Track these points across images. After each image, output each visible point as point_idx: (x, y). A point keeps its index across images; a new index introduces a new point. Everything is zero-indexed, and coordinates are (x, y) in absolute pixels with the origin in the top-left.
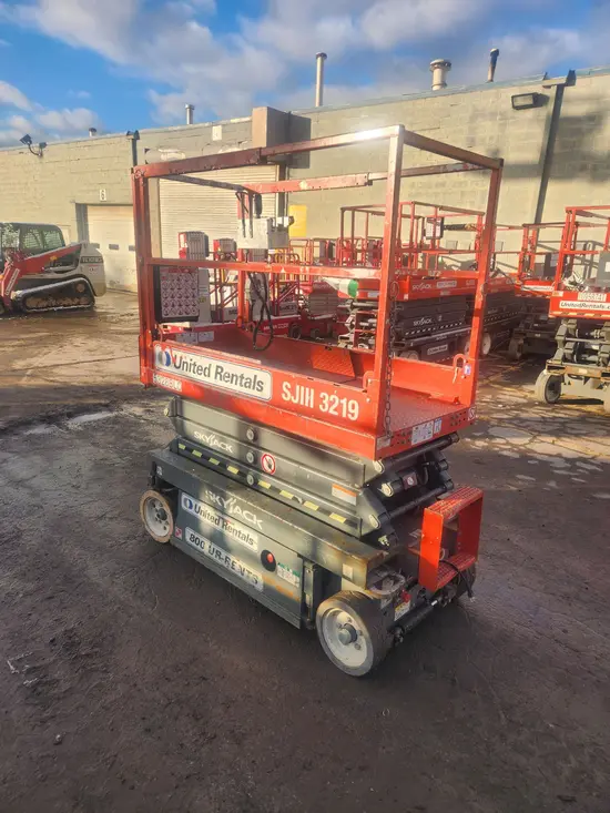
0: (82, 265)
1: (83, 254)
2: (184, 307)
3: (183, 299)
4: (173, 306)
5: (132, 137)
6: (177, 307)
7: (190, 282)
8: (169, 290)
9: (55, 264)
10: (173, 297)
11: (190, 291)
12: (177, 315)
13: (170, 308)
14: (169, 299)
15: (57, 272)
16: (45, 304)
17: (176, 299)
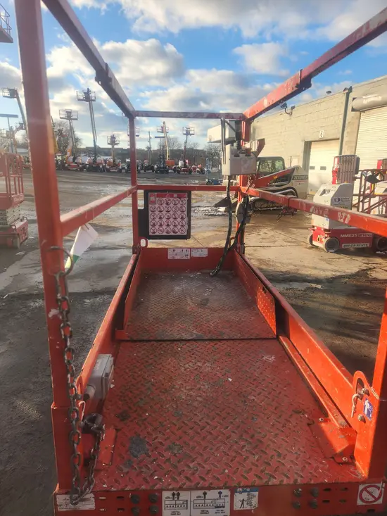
0: (293, 181)
1: (295, 174)
2: (172, 227)
3: (171, 220)
4: (161, 225)
5: (347, 91)
6: (164, 227)
7: (179, 206)
8: (157, 213)
9: (276, 181)
10: (160, 218)
11: (179, 213)
12: (165, 234)
13: (157, 227)
14: (157, 220)
15: (277, 186)
16: (266, 205)
17: (164, 220)
